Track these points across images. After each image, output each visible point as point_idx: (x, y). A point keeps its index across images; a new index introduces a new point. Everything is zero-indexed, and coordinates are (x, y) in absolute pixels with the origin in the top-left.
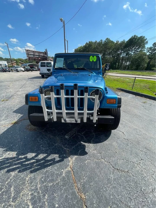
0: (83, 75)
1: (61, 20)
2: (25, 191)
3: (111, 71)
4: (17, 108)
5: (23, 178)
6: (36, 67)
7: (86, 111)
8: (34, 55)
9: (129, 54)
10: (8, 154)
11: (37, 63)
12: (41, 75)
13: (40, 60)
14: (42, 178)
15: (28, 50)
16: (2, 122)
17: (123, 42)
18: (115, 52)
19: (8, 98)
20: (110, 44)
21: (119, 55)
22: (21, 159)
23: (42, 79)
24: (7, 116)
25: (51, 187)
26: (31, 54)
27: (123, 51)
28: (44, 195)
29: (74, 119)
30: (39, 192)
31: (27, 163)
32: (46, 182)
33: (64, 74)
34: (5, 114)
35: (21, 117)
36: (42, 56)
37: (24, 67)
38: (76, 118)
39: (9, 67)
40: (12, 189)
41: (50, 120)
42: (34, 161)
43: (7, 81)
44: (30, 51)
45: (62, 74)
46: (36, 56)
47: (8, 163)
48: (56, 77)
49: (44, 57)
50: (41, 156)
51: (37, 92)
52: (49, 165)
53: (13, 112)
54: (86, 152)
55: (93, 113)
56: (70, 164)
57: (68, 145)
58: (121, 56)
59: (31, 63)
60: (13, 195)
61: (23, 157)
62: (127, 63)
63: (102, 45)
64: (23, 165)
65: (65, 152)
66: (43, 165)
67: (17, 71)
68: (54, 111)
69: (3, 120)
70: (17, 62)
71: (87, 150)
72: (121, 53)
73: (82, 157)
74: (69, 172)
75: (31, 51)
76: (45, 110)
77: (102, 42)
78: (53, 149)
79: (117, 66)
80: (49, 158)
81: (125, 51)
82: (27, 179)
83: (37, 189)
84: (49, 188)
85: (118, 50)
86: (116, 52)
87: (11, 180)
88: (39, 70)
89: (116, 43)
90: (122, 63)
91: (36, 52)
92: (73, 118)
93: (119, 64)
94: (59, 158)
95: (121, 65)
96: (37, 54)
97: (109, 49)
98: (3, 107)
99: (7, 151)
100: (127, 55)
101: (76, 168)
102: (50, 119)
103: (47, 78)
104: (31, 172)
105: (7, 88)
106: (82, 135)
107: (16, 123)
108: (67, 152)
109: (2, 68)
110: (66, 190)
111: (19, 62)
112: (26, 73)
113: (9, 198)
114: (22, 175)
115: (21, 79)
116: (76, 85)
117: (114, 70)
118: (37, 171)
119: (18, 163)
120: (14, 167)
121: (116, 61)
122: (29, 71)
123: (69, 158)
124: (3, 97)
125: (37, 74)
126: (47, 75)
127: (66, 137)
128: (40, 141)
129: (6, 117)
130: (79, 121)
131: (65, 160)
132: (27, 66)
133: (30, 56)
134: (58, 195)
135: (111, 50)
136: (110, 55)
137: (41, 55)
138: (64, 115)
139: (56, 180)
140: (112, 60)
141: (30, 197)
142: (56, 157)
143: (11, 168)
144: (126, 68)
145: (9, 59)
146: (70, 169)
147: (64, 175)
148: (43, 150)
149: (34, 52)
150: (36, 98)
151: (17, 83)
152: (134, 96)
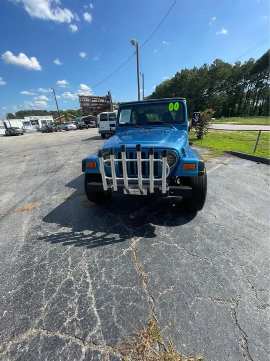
0: (156, 133)
1: (133, 43)
2: (83, 262)
3: (222, 120)
4: (70, 181)
5: (79, 252)
6: (94, 122)
7: (152, 179)
8: (90, 103)
9: (263, 85)
10: (63, 229)
11: (95, 114)
12: (100, 135)
13: (99, 109)
14: (100, 253)
15: (82, 96)
16: (53, 197)
17: (250, 63)
18: (232, 83)
19: (58, 169)
20: (223, 69)
21: (240, 89)
22: (77, 235)
23: (101, 141)
24: (59, 191)
25: (109, 262)
26: (86, 102)
27: (249, 81)
28: (102, 268)
29: (138, 190)
30: (96, 265)
31: (83, 239)
32: (104, 257)
33: (131, 131)
34: (56, 187)
35: (75, 192)
36: (102, 103)
37: (76, 124)
38: (141, 189)
39: (56, 124)
40: (69, 259)
41: (110, 190)
42: (91, 238)
43: (54, 146)
44: (85, 97)
45: (128, 132)
46: (93, 105)
47: (64, 237)
48: (120, 137)
49: (106, 103)
50: (99, 234)
51: (96, 156)
52: (108, 244)
53: (65, 186)
54: (155, 234)
55: (161, 181)
56: (133, 244)
57: (132, 226)
58: (246, 90)
59: (86, 115)
60: (70, 263)
61: (79, 233)
62: (257, 102)
63: (206, 74)
64: (79, 241)
65: (128, 233)
66: (102, 242)
67: (67, 130)
68: (115, 178)
69: (54, 194)
70: (66, 116)
71: (156, 232)
72: (245, 84)
73: (148, 239)
74: (130, 252)
75: (87, 97)
76: (105, 177)
77: (206, 69)
78: (113, 228)
79: (236, 110)
80: (108, 237)
81: (255, 80)
82: (84, 253)
83: (94, 262)
84: (107, 263)
85: (239, 78)
86: (235, 83)
87: (68, 252)
88: (97, 126)
89: (235, 67)
90: (248, 102)
91: (93, 97)
92: (138, 188)
93: (240, 105)
94: (120, 238)
95: (245, 107)
96: (94, 101)
97: (221, 79)
98: (53, 180)
99: (61, 226)
100: (257, 86)
101: (139, 249)
102: (110, 188)
103: (107, 138)
104: (88, 247)
105: (55, 156)
106: (153, 216)
107: (69, 198)
108: (131, 232)
109: (47, 126)
110: (125, 267)
111: (69, 115)
112: (79, 132)
113: (67, 265)
114: (79, 249)
115: (73, 142)
116: (138, 146)
117: (229, 119)
118: (94, 247)
119: (74, 239)
120: (71, 241)
121: (235, 100)
122: (83, 128)
123: (133, 239)
124: (52, 167)
125: (94, 132)
126: (109, 134)
127: (131, 217)
128: (98, 218)
129: (57, 191)
130: (145, 193)
131: (127, 240)
132: (80, 121)
133: (85, 105)
134: (116, 270)
135: (224, 81)
136: (222, 90)
137: (100, 101)
138: (126, 184)
139: (115, 257)
140: (225, 99)
141: (87, 268)
142: (117, 236)
143: (67, 242)
144: (255, 111)
145: (56, 112)
146: (132, 249)
147: (124, 254)
148: (101, 229)
149: (90, 98)
150: (94, 164)
151: (68, 147)
152: (255, 163)
